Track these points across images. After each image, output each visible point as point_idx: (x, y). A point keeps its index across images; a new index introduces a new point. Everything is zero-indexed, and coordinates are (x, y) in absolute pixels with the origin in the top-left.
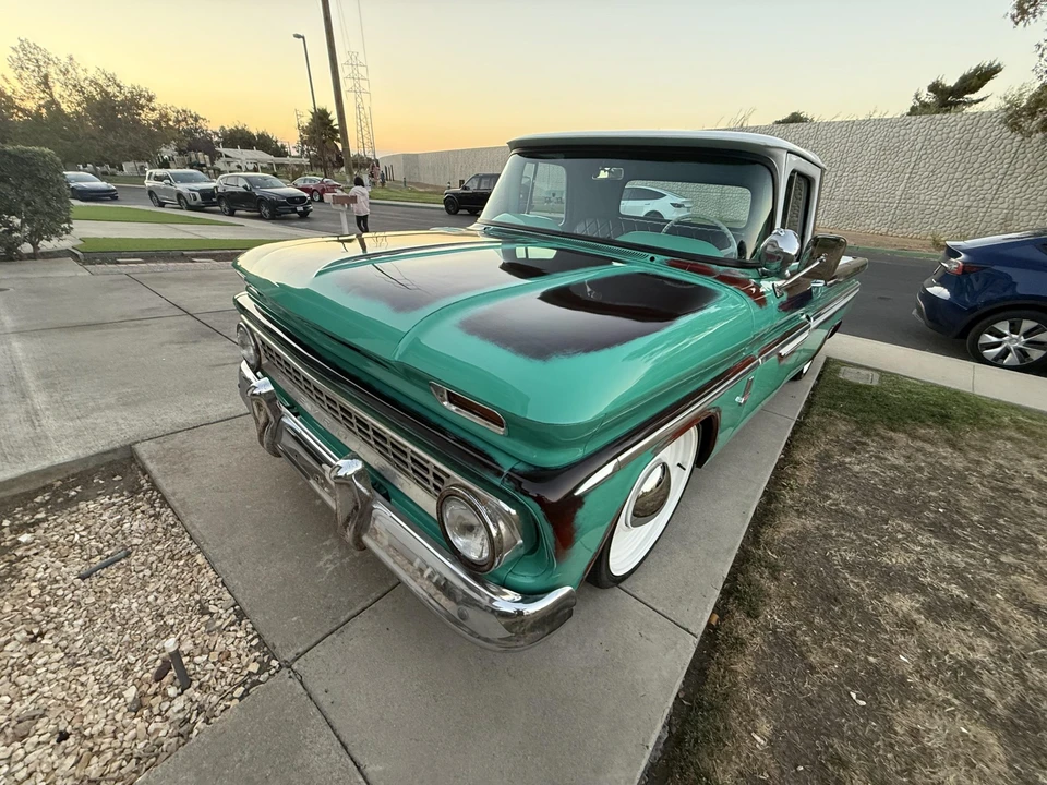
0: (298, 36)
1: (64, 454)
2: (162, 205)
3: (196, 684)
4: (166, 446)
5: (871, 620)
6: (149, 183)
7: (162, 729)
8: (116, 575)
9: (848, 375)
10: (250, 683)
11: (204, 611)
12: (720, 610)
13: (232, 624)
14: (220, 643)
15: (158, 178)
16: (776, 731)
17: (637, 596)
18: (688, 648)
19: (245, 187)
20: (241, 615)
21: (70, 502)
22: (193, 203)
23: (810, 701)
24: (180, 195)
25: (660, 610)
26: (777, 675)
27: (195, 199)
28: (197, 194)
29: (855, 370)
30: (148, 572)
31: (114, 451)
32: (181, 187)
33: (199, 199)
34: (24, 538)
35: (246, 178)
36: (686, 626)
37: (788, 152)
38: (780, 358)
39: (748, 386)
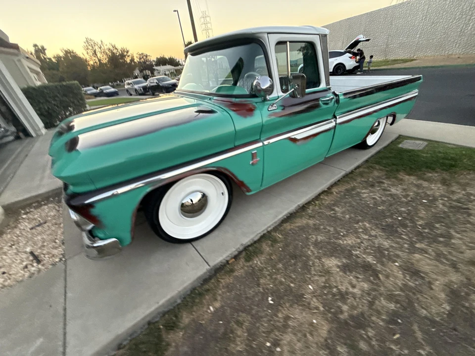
0: (175, 11)
2: (131, 95)
3: (42, 263)
6: (126, 87)
7: (27, 274)
8: (39, 229)
11: (54, 242)
12: (236, 257)
13: (60, 246)
14: (55, 252)
15: (129, 84)
16: (222, 307)
17: (196, 248)
19: (157, 83)
20: (63, 243)
21: (41, 205)
23: (247, 298)
24: (136, 90)
25: (202, 254)
28: (142, 89)
29: (413, 141)
30: (48, 229)
31: (57, 189)
32: (136, 87)
33: (142, 90)
34: (24, 216)
35: (157, 79)
36: (207, 261)
37: (269, 33)
38: (294, 140)
39: (254, 156)
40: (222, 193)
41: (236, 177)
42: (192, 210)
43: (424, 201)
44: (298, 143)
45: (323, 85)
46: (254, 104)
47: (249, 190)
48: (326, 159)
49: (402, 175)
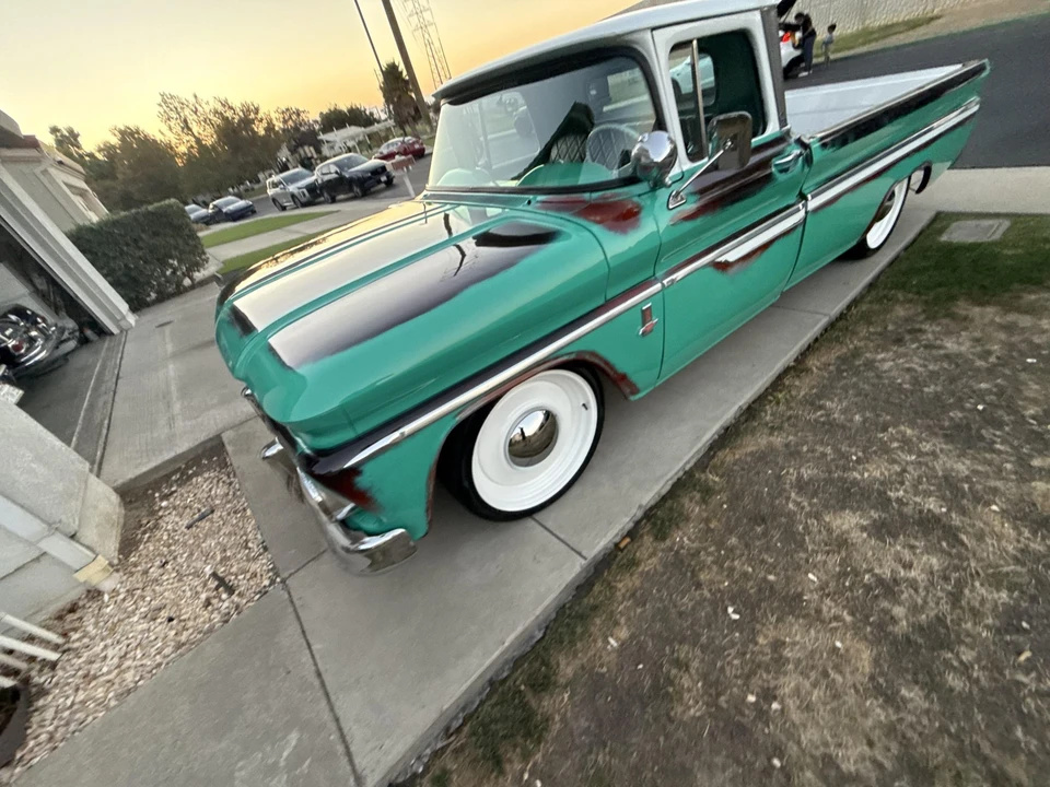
1: (183, 446)
2: (284, 208)
3: (237, 592)
4: (240, 432)
5: (794, 539)
6: (271, 192)
7: (216, 617)
8: (205, 524)
9: (957, 234)
10: (263, 593)
11: (247, 547)
12: (633, 534)
13: (260, 555)
14: (254, 567)
15: (275, 185)
16: (632, 637)
17: (548, 526)
18: (573, 569)
19: (337, 173)
20: (265, 549)
21: (190, 478)
22: (303, 200)
23: (681, 614)
24: (293, 196)
25: (562, 536)
26: (659, 591)
27: (304, 195)
28: (305, 190)
29: (972, 223)
30: (221, 523)
31: (211, 439)
32: (292, 188)
33: (307, 194)
34: (164, 504)
35: (335, 164)
36: (579, 550)
37: (653, 29)
38: (723, 267)
39: (646, 315)
40: (584, 405)
41: (612, 368)
42: (527, 451)
43: (1029, 360)
44: (732, 271)
45: (773, 128)
46: (636, 199)
47: (635, 390)
48: (784, 295)
49: (962, 307)
